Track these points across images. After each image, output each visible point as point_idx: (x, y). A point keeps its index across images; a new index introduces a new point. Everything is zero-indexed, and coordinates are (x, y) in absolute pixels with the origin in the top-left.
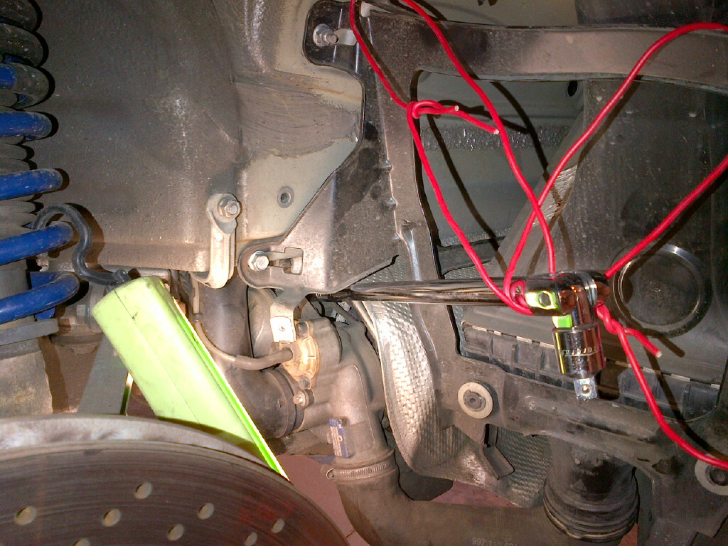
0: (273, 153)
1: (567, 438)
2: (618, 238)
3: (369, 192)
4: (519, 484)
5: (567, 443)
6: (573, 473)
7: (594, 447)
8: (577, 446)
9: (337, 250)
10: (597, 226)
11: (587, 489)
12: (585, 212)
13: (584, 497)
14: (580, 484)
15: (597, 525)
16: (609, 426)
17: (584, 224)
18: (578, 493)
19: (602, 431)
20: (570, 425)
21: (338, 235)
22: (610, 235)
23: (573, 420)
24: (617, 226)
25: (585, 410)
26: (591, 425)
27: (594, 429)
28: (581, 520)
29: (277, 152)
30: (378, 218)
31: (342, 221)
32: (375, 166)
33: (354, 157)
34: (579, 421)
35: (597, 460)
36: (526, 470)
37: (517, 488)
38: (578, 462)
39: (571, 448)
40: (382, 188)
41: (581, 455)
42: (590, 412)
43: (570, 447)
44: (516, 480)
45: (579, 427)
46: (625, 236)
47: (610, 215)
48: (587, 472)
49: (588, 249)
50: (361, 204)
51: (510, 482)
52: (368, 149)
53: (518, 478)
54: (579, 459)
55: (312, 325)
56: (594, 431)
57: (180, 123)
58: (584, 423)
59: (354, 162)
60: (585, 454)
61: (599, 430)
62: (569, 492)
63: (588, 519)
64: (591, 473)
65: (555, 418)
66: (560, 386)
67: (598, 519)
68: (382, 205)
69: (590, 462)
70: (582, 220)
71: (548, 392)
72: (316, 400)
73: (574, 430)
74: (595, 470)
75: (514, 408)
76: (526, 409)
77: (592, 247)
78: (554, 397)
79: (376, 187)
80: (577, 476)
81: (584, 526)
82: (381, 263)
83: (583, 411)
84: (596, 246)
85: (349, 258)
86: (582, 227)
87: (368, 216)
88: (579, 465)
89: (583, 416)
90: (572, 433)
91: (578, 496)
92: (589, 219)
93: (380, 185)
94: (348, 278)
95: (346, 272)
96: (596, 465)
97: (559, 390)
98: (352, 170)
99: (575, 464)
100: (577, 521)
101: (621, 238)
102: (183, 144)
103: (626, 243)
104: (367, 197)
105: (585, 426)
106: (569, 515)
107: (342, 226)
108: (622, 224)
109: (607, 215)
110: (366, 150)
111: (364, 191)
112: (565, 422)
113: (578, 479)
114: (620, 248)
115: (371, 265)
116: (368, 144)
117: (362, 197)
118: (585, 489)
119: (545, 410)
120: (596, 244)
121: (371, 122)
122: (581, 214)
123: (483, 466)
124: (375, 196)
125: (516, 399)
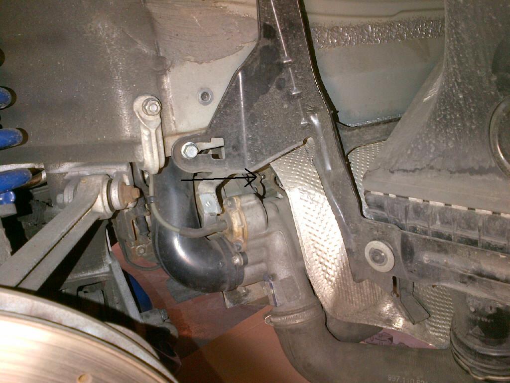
0: (189, 60)
1: (461, 288)
2: (493, 93)
3: (274, 84)
4: (436, 327)
5: (462, 293)
6: (470, 320)
7: (485, 295)
8: (470, 296)
9: (250, 136)
10: (471, 85)
11: (485, 334)
12: (458, 72)
13: (484, 341)
14: (477, 330)
15: (497, 368)
16: (498, 276)
17: (459, 84)
18: (477, 338)
19: (492, 281)
20: (462, 276)
21: (250, 123)
22: (485, 92)
23: (465, 272)
24: (490, 82)
25: (475, 261)
26: (480, 274)
27: (484, 279)
28: (482, 363)
29: (193, 59)
30: (286, 106)
31: (252, 111)
32: (277, 61)
33: (256, 54)
34: (469, 271)
35: (491, 308)
36: (444, 316)
37: (434, 331)
38: (473, 310)
39: (465, 298)
40: (286, 79)
41: (475, 303)
42: (480, 263)
43: (464, 296)
44: (434, 324)
45: (470, 278)
46: (500, 90)
47: (480, 71)
48: (483, 319)
49: (467, 109)
50: (268, 95)
51: (427, 326)
52: (268, 47)
53: (435, 322)
54: (473, 307)
55: (239, 199)
56: (485, 281)
57: (104, 41)
58: (473, 274)
59: (256, 59)
60: (479, 302)
61: (489, 280)
62: (469, 337)
63: (488, 362)
64: (486, 320)
65: (448, 269)
66: (451, 240)
67: (499, 363)
68: (288, 95)
69: (483, 309)
70: (456, 81)
71: (439, 246)
72: (250, 261)
73: (466, 280)
74: (489, 317)
75: (411, 262)
76: (422, 263)
77: (470, 107)
78: (445, 251)
79: (280, 79)
80: (474, 323)
81: (486, 368)
82: (293, 144)
83: (472, 263)
84: (474, 105)
85: (263, 141)
86: (457, 87)
87: (276, 105)
88: (475, 312)
89: (473, 267)
90: (465, 283)
91: (477, 341)
92: (462, 78)
93: (283, 77)
94: (264, 159)
95: (262, 154)
96: (490, 312)
97: (449, 244)
98: (255, 66)
99: (471, 312)
100: (479, 364)
101: (496, 93)
102: (109, 59)
103: (502, 97)
104: (273, 88)
105: (476, 277)
106: (471, 358)
107: (252, 114)
108: (494, 78)
109: (478, 72)
110: (266, 48)
111: (269, 83)
112: (457, 273)
113: (475, 325)
114: (496, 104)
115: (284, 147)
116: (269, 43)
117: (267, 89)
118: (483, 335)
119: (438, 263)
120: (472, 103)
121: (268, 23)
122: (454, 75)
123: (401, 313)
124: (280, 87)
125: (412, 253)
